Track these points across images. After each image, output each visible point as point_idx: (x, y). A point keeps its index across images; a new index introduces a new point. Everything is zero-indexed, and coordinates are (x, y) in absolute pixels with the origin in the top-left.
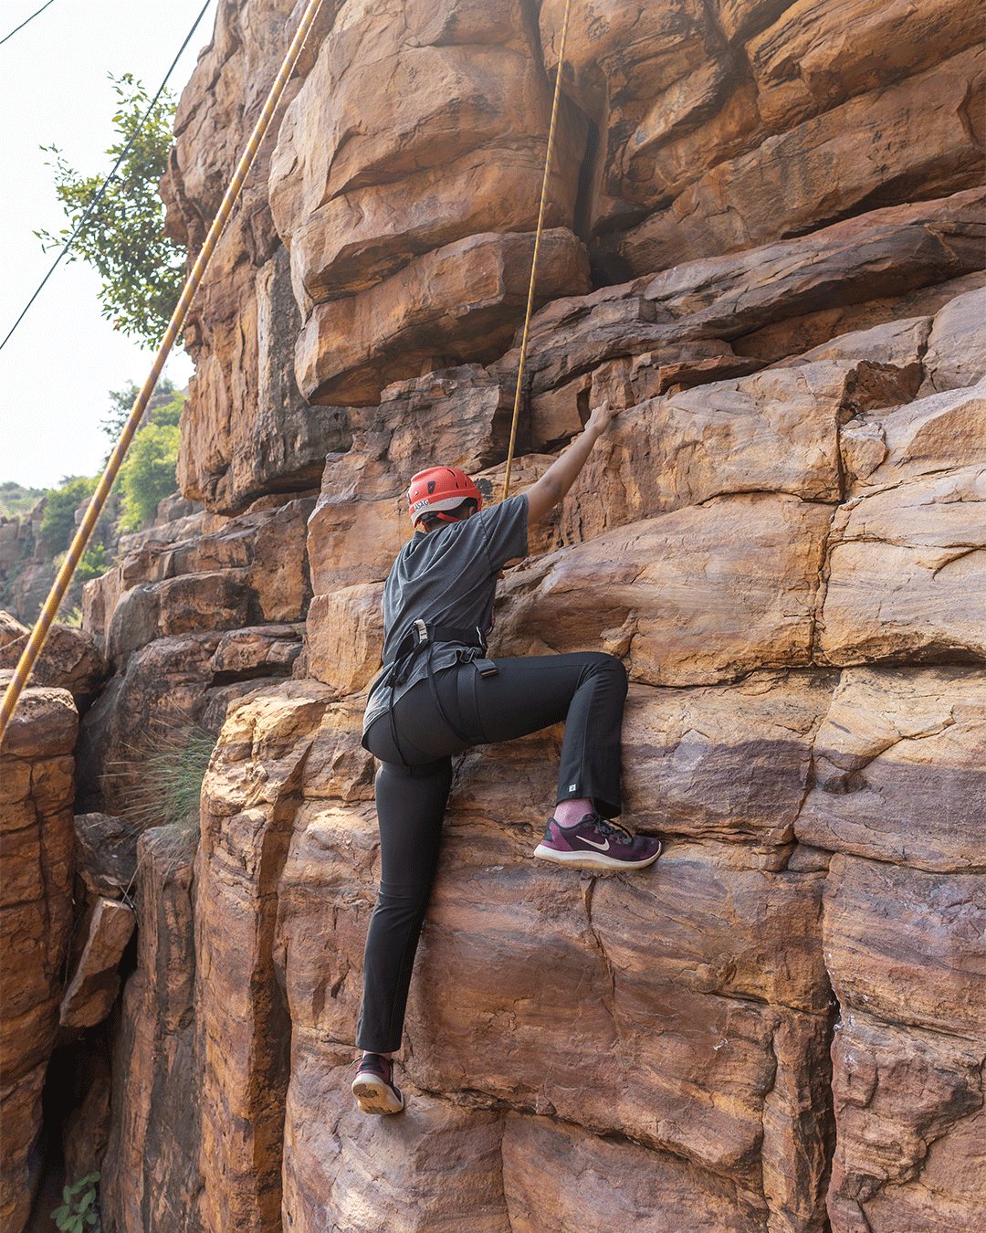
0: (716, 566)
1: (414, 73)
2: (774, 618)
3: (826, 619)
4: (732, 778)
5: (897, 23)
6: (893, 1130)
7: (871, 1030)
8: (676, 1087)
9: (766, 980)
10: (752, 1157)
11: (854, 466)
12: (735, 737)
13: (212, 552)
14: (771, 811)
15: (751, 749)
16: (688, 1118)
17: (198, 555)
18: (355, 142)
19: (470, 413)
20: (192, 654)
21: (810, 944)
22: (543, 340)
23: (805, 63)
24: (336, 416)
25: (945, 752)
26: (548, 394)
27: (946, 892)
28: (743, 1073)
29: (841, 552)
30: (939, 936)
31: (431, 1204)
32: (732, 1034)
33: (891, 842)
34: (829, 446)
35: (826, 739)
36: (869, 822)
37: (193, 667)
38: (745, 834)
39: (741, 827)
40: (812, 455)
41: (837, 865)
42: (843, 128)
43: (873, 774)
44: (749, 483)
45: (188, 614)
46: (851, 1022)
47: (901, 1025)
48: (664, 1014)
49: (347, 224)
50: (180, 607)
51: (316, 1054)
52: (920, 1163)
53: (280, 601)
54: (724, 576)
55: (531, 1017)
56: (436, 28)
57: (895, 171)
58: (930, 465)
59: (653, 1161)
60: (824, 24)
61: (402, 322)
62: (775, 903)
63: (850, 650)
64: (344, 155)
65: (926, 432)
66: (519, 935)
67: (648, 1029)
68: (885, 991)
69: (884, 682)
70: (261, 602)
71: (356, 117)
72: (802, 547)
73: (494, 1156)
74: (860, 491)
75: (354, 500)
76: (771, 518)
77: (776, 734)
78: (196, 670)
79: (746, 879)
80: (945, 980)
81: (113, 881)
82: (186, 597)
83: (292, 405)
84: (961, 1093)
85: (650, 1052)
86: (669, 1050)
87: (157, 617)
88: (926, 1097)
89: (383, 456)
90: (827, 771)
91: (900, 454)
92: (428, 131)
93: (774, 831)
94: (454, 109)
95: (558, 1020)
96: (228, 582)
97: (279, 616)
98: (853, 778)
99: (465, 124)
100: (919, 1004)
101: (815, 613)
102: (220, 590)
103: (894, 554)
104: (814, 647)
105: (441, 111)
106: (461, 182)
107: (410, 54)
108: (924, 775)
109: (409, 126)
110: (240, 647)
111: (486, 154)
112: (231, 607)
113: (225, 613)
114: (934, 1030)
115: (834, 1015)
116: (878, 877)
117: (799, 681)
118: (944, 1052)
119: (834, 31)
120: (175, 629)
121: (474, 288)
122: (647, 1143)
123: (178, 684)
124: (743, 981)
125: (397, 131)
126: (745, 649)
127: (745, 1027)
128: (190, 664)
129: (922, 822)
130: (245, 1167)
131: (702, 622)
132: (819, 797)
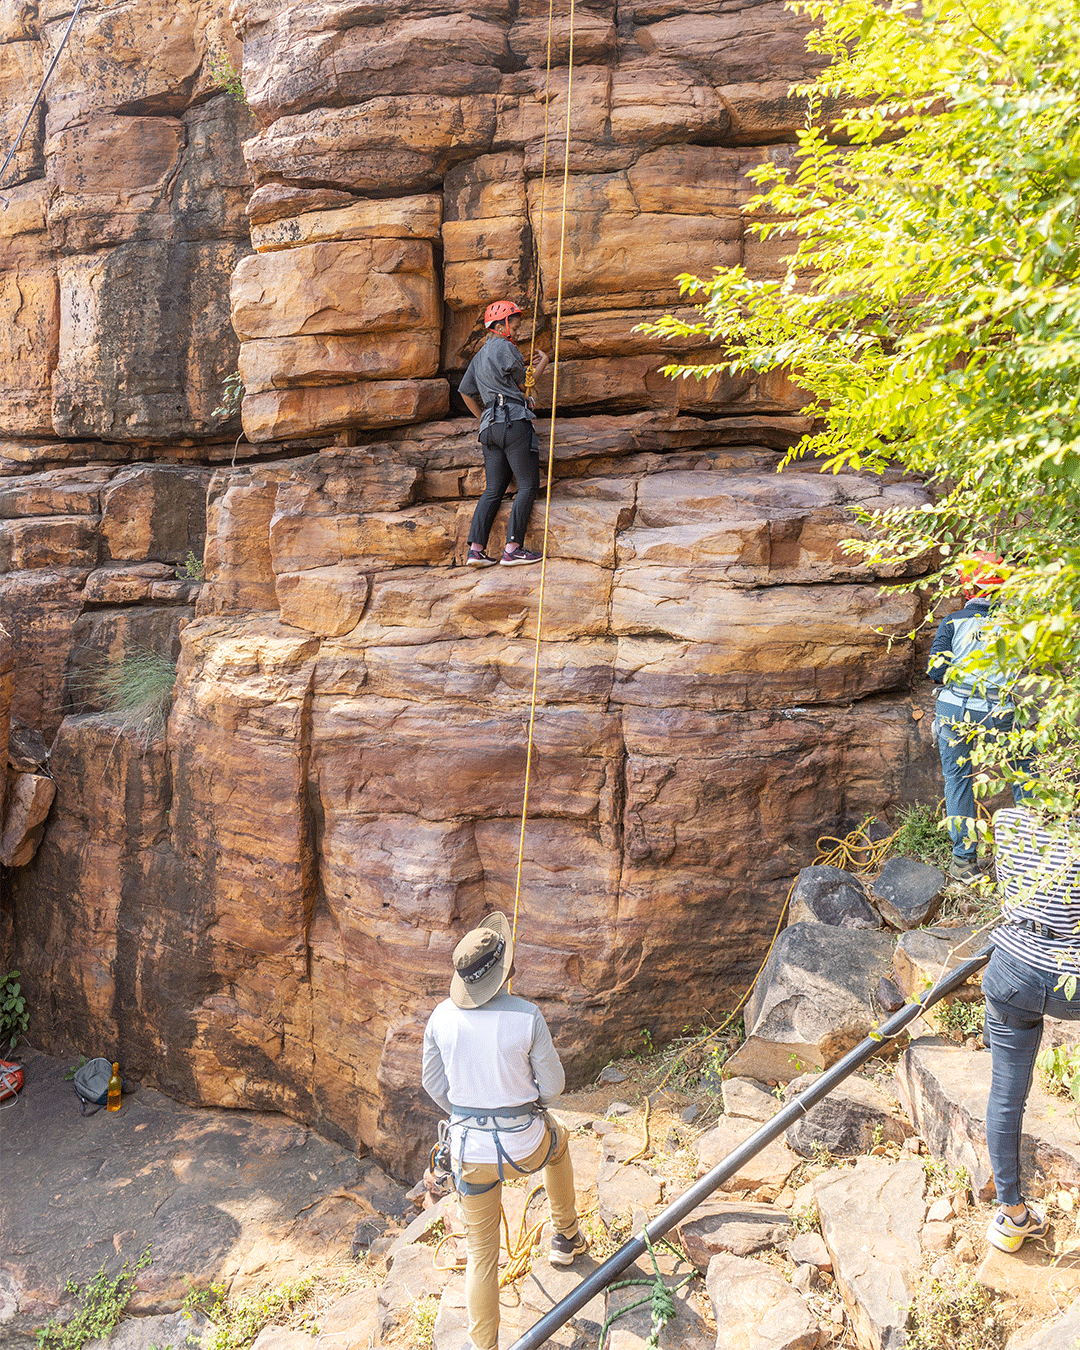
0: (568, 592)
1: (376, 287)
2: (592, 616)
3: (613, 617)
4: (588, 680)
5: (626, 341)
6: (649, 787)
7: (642, 759)
8: (566, 792)
9: (603, 750)
10: (596, 810)
11: (621, 555)
12: (587, 665)
13: (45, 498)
14: (602, 691)
15: (594, 669)
16: (571, 802)
17: (29, 500)
18: (330, 313)
19: (394, 478)
20: (62, 586)
21: (619, 735)
22: (435, 443)
23: (582, 340)
24: (178, 408)
25: (662, 669)
26: (437, 473)
27: (665, 714)
28: (593, 783)
29: (616, 590)
30: (664, 727)
31: (454, 860)
32: (590, 769)
33: (645, 700)
34: (611, 546)
35: (619, 664)
36: (637, 693)
37: (64, 597)
38: (594, 700)
39: (592, 698)
40: (604, 549)
41: (625, 708)
42: (593, 369)
43: (636, 676)
44: (576, 556)
45: (45, 553)
46: (633, 758)
47: (652, 756)
48: (562, 767)
49: (317, 355)
50: (36, 546)
51: (351, 820)
52: (657, 795)
53: (128, 544)
54: (572, 597)
55: (499, 778)
56: (391, 265)
57: (614, 394)
58: (651, 562)
59: (553, 821)
60: (595, 330)
61: (345, 416)
62: (607, 723)
63: (623, 630)
64: (321, 316)
65: (651, 550)
66: (497, 746)
67: (554, 774)
68: (647, 746)
69: (636, 642)
70: (110, 545)
71: (335, 301)
72: (603, 588)
73: (473, 840)
74: (622, 565)
75: (301, 516)
76: (588, 574)
77: (601, 663)
78: (67, 599)
79: (595, 716)
80: (666, 740)
81: (32, 761)
82: (40, 539)
83: (129, 390)
84: (670, 772)
85: (554, 782)
86: (564, 780)
87: (10, 553)
88: (659, 775)
89: (320, 489)
90: (620, 676)
91: (640, 556)
92: (382, 322)
93: (603, 698)
94: (399, 313)
95: (512, 777)
96: (81, 529)
97: (125, 557)
98: (629, 678)
99: (402, 321)
100: (659, 748)
101: (608, 614)
102: (74, 535)
103: (641, 596)
104: (609, 628)
105: (392, 313)
106: (393, 347)
107: (374, 275)
108: (655, 677)
109: (373, 317)
110: (121, 585)
111: (410, 336)
112: (83, 548)
113: (80, 553)
114: (662, 755)
115: (626, 756)
116: (642, 711)
117: (601, 640)
118: (665, 761)
119: (599, 335)
120: (28, 564)
121: (398, 409)
122: (552, 815)
123: (52, 610)
124: (594, 751)
125: (365, 318)
126: (581, 628)
127: (595, 767)
128: (60, 594)
129: (655, 692)
130: (295, 887)
131: (561, 615)
132: (617, 685)
